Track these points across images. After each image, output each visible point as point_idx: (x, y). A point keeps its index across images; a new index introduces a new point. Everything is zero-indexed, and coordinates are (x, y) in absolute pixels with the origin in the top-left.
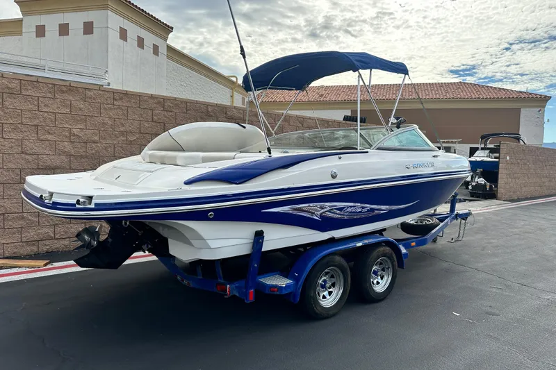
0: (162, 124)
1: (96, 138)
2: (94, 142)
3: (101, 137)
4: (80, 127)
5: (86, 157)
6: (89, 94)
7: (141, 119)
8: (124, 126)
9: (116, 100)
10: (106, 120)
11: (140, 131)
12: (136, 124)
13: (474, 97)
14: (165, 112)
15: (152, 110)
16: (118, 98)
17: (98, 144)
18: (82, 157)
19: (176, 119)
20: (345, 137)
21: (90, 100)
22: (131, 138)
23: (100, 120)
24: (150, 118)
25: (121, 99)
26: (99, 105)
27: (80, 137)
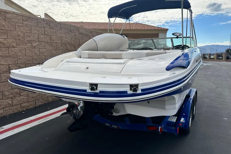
0: (50, 36)
1: (15, 45)
2: (14, 47)
3: (17, 44)
4: (4, 37)
5: (9, 56)
6: (8, 16)
7: (39, 33)
8: (30, 37)
9: (24, 21)
10: (20, 33)
11: (39, 40)
12: (36, 36)
13: (143, 29)
14: (51, 30)
15: (44, 28)
16: (25, 19)
17: (16, 48)
18: (7, 56)
19: (56, 33)
20: (145, 43)
21: (8, 20)
22: (35, 44)
23: (15, 33)
24: (43, 32)
25: (27, 20)
26: (14, 23)
27: (5, 44)
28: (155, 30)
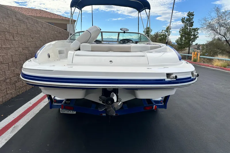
28: (62, 20)
